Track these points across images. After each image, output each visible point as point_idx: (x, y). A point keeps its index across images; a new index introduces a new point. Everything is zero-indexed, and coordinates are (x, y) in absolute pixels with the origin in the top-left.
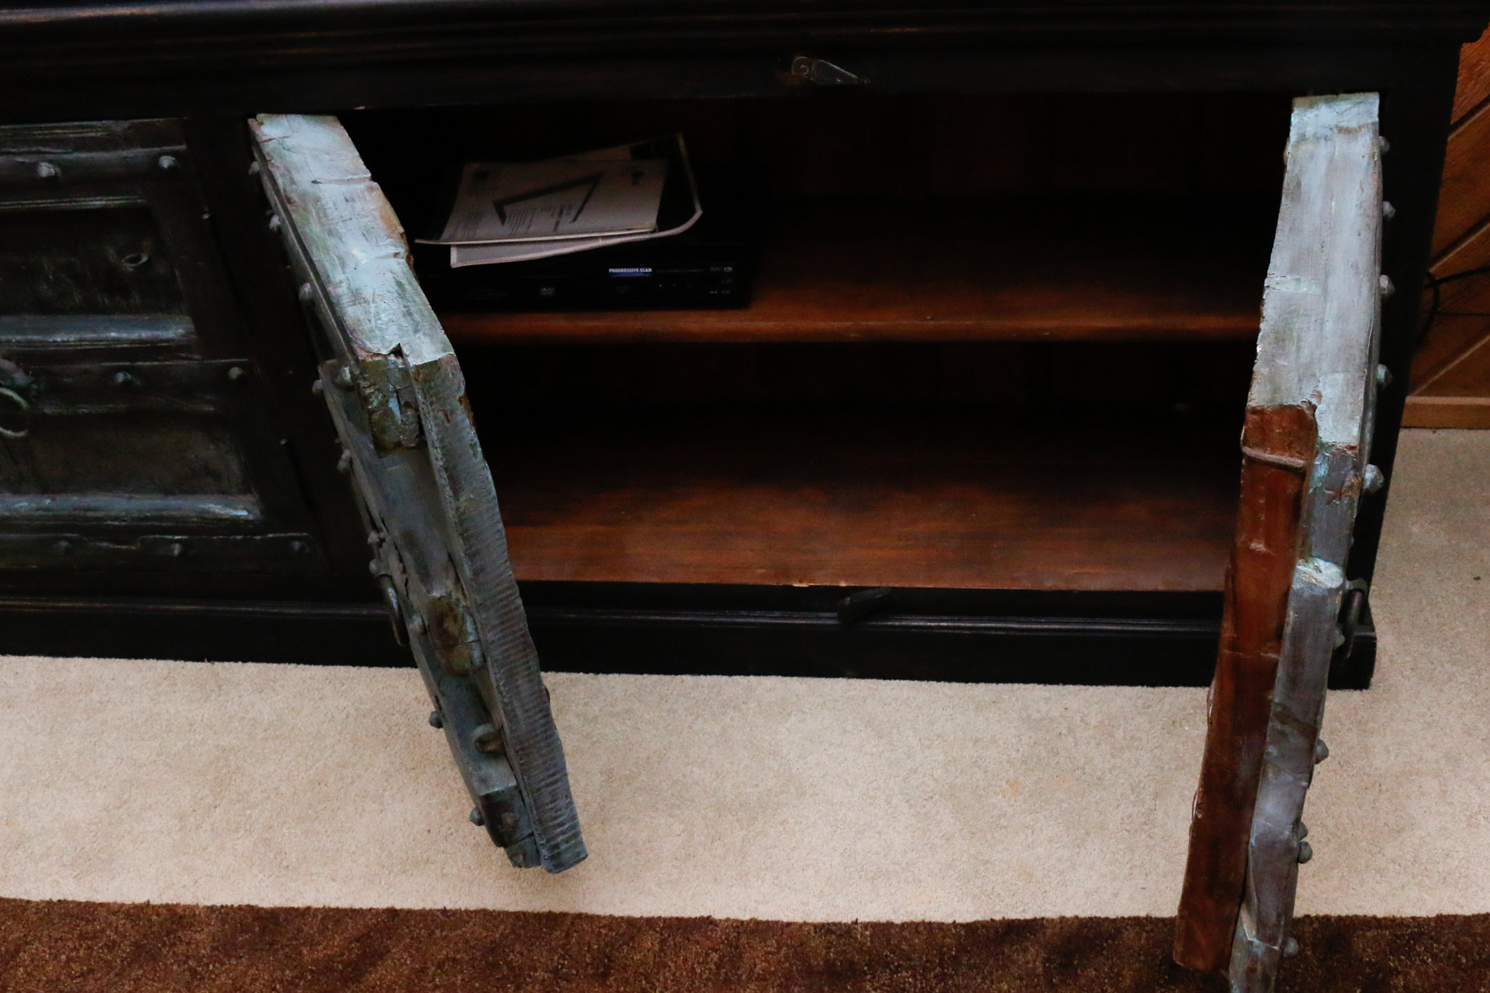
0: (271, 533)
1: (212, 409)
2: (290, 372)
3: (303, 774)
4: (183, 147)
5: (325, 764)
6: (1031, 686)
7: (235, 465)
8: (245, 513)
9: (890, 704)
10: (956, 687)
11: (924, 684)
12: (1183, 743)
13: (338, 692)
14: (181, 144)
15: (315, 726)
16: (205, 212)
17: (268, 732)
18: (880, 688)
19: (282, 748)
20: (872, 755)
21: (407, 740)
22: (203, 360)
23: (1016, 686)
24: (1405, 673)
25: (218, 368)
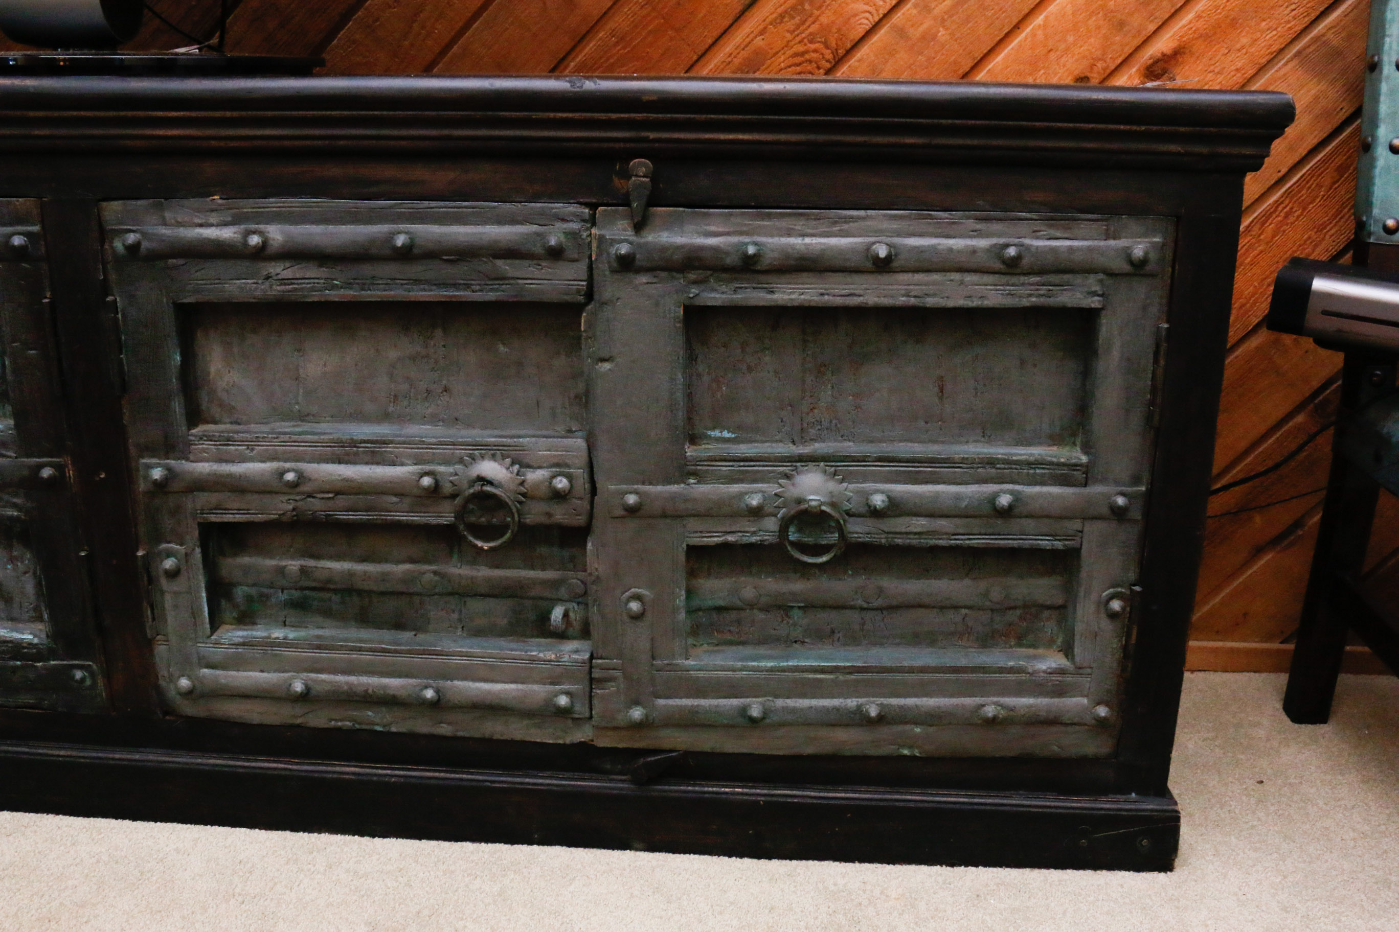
0: (53, 660)
1: (16, 514)
2: (103, 476)
3: (33, 912)
4: (36, 228)
5: (61, 904)
6: (826, 863)
7: (30, 587)
8: (31, 637)
9: (680, 874)
10: (748, 863)
11: (715, 858)
12: (991, 915)
13: (93, 840)
14: (35, 225)
15: (61, 868)
16: (46, 298)
17: (6, 872)
18: (669, 860)
19: (17, 886)
20: (661, 918)
21: (158, 885)
22: (16, 458)
23: (810, 862)
24: (1208, 858)
25: (30, 467)
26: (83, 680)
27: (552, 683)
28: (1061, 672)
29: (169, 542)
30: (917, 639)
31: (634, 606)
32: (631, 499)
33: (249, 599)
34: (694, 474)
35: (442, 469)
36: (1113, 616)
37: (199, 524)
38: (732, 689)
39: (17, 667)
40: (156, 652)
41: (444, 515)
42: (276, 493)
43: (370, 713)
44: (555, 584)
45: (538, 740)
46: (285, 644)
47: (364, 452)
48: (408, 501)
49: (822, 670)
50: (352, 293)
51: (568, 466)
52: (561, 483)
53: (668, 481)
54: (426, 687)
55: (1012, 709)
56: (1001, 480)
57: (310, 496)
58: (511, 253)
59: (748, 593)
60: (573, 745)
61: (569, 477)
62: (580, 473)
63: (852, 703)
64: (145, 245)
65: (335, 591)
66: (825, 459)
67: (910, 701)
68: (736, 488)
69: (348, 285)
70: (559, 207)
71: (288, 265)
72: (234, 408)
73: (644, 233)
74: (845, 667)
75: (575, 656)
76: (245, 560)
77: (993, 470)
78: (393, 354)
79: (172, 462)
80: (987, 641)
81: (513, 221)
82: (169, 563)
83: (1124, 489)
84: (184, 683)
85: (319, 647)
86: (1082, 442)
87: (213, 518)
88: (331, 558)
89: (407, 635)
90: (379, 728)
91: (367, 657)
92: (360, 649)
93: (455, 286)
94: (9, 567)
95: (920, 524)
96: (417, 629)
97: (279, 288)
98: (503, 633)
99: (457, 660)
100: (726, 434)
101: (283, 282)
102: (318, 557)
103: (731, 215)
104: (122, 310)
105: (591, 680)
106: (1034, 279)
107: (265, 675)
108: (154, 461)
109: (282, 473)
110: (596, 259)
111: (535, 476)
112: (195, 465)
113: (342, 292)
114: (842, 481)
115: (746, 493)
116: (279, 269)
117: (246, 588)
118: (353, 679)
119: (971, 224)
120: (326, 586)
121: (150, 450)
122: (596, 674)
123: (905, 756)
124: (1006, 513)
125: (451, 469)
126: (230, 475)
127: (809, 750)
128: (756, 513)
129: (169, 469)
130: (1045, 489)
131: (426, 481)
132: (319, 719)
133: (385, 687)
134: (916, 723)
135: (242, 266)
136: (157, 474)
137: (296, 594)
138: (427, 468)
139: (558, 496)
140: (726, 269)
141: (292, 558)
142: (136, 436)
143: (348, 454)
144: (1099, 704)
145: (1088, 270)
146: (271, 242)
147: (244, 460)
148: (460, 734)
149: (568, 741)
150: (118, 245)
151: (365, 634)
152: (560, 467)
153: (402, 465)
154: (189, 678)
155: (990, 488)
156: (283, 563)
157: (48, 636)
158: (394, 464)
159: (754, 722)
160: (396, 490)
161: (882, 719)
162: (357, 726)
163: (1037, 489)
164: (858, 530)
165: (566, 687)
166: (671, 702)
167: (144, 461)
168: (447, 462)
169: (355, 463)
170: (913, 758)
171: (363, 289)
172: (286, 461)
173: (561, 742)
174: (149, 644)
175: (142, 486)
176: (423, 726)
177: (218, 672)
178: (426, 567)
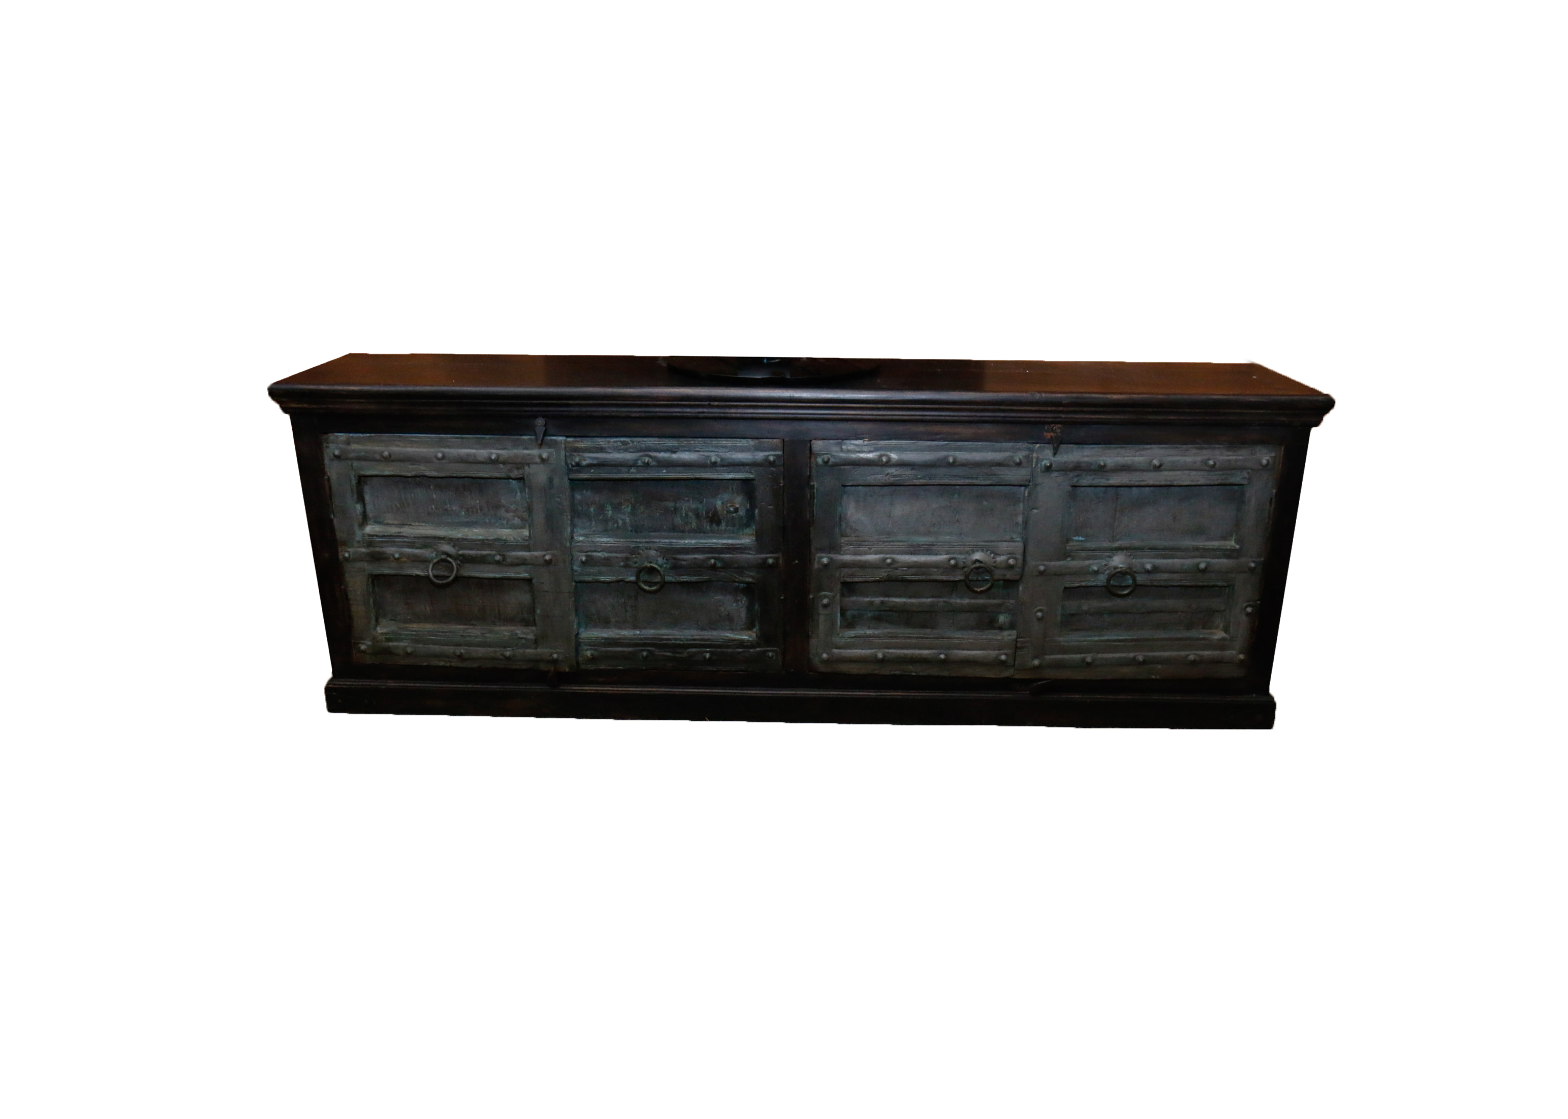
0: (759, 648)
1: (751, 580)
2: (797, 561)
4: (780, 452)
7: (744, 614)
8: (748, 637)
16: (781, 482)
22: (756, 554)
25: (762, 559)
26: (772, 657)
27: (999, 650)
28: (1223, 639)
29: (825, 591)
30: (1158, 626)
31: (1039, 614)
32: (1042, 568)
33: (854, 616)
34: (1070, 556)
35: (959, 556)
36: (1248, 614)
37: (841, 583)
38: (1079, 650)
39: (740, 652)
40: (811, 643)
41: (959, 577)
42: (880, 568)
43: (911, 667)
44: (1000, 605)
45: (987, 676)
46: (874, 636)
47: (923, 550)
48: (941, 570)
49: (1119, 641)
50: (925, 481)
51: (1014, 554)
52: (1011, 561)
53: (1058, 560)
54: (941, 654)
55: (1202, 656)
56: (1202, 557)
57: (896, 569)
58: (1000, 464)
59: (1085, 608)
60: (1003, 678)
61: (1015, 559)
62: (1020, 557)
63: (1131, 655)
64: (832, 460)
65: (896, 612)
66: (1126, 549)
67: (1157, 654)
68: (1087, 562)
69: (923, 478)
70: (1019, 445)
71: (898, 469)
72: (857, 530)
73: (1056, 456)
74: (1129, 639)
75: (1009, 637)
76: (854, 598)
77: (1198, 553)
78: (935, 506)
79: (832, 555)
80: (1189, 626)
81: (1000, 450)
82: (825, 601)
83: (1254, 559)
84: (825, 656)
85: (891, 637)
86: (1235, 539)
87: (848, 580)
88: (896, 596)
89: (928, 631)
90: (914, 674)
91: (914, 641)
92: (911, 637)
93: (972, 478)
94: (734, 605)
95: (1165, 576)
96: (932, 628)
97: (892, 479)
98: (972, 628)
99: (956, 641)
100: (1081, 538)
101: (894, 476)
102: (889, 596)
103: (1093, 448)
104: (817, 488)
105: (1016, 647)
106: (1220, 473)
107: (864, 651)
108: (823, 555)
109: (885, 559)
110: (1035, 467)
111: (1000, 559)
112: (844, 556)
113: (921, 481)
114: (1133, 558)
115: (1091, 565)
116: (892, 471)
117: (853, 612)
118: (906, 651)
119: (1194, 451)
120: (893, 609)
121: (822, 550)
122: (1019, 645)
123: (1153, 679)
124: (1204, 571)
125: (963, 557)
126: (860, 561)
127: (1109, 677)
128: (1096, 573)
129: (831, 559)
130: (1220, 560)
131: (953, 562)
132: (886, 671)
133: (921, 654)
134: (1158, 663)
135: (877, 469)
136: (825, 560)
137: (877, 613)
138: (952, 556)
139: (1011, 567)
140: (1090, 470)
141: (877, 597)
142: (815, 544)
143: (915, 550)
144: (1240, 653)
145: (1242, 469)
146: (892, 459)
147: (866, 553)
148: (952, 675)
149: (1002, 676)
150: (820, 460)
151: (908, 631)
152: (1011, 554)
153: (941, 554)
154: (828, 654)
155: (1197, 560)
156: (873, 599)
157: (757, 636)
158: (937, 554)
159: (1088, 664)
160: (936, 565)
161: (1144, 663)
162: (903, 673)
163: (1216, 560)
164: (1140, 579)
165: (1006, 651)
166: (1052, 657)
167: (819, 555)
168: (961, 553)
169: (919, 554)
170: (1156, 680)
171: (930, 479)
172: (887, 554)
173: (998, 677)
174: (808, 637)
175: (816, 566)
176: (934, 672)
177: (841, 651)
178: (941, 600)
